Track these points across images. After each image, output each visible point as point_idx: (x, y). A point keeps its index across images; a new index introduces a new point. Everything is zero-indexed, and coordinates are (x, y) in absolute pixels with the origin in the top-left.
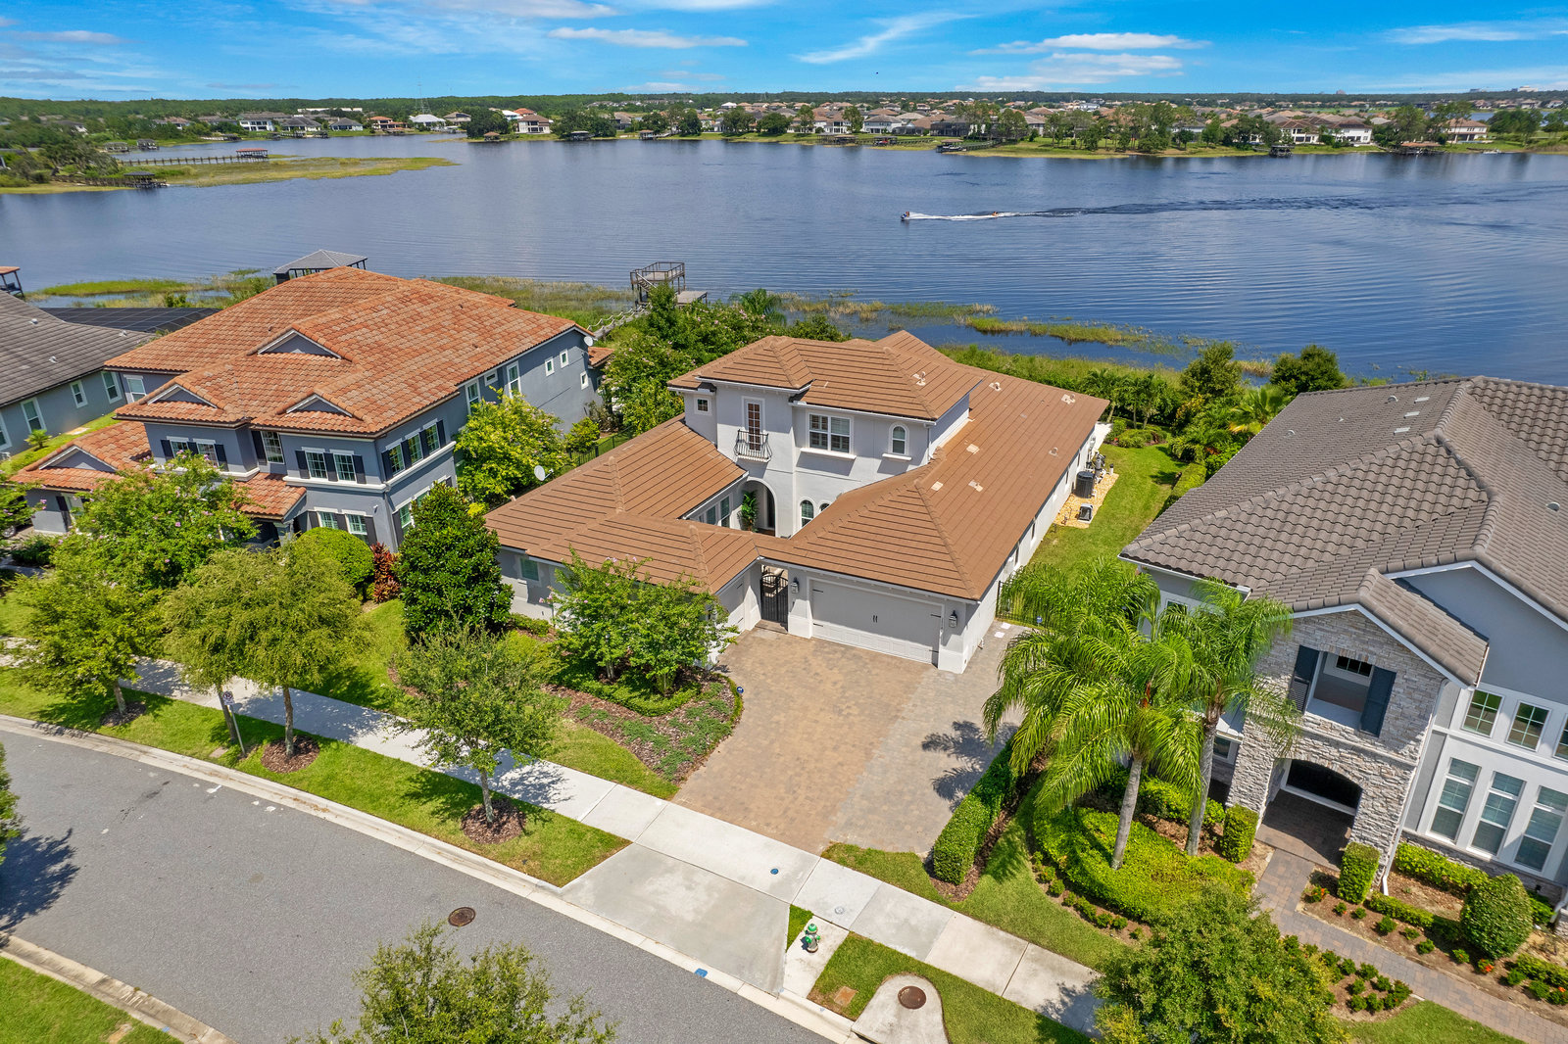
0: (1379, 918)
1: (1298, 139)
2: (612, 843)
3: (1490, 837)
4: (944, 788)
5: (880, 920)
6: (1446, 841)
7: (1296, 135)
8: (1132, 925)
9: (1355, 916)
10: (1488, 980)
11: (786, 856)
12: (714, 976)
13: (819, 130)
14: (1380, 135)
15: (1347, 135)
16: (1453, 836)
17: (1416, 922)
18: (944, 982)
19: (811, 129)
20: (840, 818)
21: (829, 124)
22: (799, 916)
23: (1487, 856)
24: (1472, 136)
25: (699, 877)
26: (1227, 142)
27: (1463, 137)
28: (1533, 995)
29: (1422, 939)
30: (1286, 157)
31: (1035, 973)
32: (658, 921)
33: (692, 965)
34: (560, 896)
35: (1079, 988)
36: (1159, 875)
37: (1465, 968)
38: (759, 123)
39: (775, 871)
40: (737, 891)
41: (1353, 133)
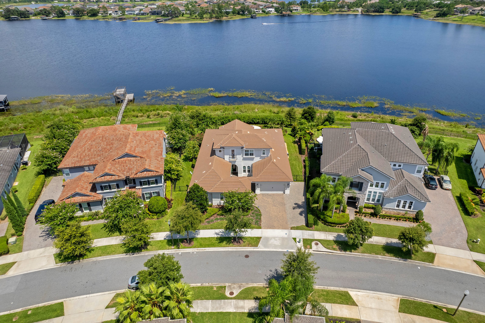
0: (365, 215)
1: (257, 11)
2: (259, 238)
3: (373, 200)
4: (301, 214)
5: (305, 236)
6: (368, 202)
7: (256, 10)
8: (338, 225)
9: (362, 215)
10: (378, 218)
11: (286, 231)
12: (289, 250)
13: (110, 14)
14: (277, 10)
15: (268, 10)
16: (369, 201)
17: (369, 214)
18: (320, 241)
19: (107, 14)
20: (289, 223)
21: (113, 12)
22: (295, 239)
23: (373, 202)
24: (298, 10)
25: (276, 238)
26: (239, 14)
27: (296, 10)
28: (382, 218)
29: (370, 216)
30: (255, 18)
31: (329, 236)
32: (276, 246)
33: (286, 250)
34: (258, 248)
35: (336, 236)
36: (338, 218)
37: (375, 218)
38: (87, 12)
39: (286, 234)
40: (283, 239)
41: (270, 9)
